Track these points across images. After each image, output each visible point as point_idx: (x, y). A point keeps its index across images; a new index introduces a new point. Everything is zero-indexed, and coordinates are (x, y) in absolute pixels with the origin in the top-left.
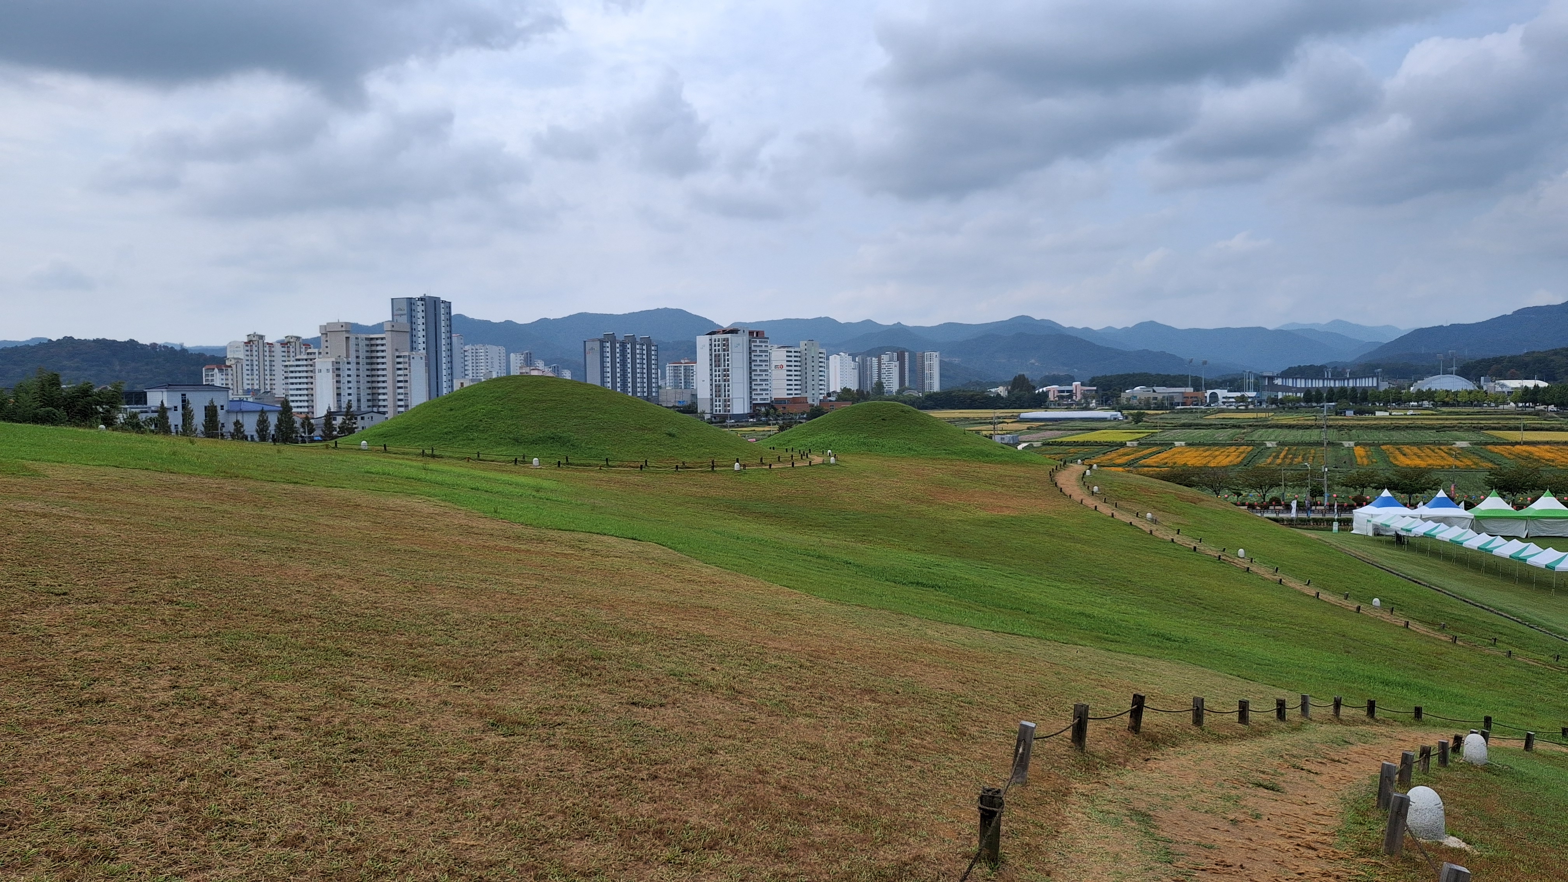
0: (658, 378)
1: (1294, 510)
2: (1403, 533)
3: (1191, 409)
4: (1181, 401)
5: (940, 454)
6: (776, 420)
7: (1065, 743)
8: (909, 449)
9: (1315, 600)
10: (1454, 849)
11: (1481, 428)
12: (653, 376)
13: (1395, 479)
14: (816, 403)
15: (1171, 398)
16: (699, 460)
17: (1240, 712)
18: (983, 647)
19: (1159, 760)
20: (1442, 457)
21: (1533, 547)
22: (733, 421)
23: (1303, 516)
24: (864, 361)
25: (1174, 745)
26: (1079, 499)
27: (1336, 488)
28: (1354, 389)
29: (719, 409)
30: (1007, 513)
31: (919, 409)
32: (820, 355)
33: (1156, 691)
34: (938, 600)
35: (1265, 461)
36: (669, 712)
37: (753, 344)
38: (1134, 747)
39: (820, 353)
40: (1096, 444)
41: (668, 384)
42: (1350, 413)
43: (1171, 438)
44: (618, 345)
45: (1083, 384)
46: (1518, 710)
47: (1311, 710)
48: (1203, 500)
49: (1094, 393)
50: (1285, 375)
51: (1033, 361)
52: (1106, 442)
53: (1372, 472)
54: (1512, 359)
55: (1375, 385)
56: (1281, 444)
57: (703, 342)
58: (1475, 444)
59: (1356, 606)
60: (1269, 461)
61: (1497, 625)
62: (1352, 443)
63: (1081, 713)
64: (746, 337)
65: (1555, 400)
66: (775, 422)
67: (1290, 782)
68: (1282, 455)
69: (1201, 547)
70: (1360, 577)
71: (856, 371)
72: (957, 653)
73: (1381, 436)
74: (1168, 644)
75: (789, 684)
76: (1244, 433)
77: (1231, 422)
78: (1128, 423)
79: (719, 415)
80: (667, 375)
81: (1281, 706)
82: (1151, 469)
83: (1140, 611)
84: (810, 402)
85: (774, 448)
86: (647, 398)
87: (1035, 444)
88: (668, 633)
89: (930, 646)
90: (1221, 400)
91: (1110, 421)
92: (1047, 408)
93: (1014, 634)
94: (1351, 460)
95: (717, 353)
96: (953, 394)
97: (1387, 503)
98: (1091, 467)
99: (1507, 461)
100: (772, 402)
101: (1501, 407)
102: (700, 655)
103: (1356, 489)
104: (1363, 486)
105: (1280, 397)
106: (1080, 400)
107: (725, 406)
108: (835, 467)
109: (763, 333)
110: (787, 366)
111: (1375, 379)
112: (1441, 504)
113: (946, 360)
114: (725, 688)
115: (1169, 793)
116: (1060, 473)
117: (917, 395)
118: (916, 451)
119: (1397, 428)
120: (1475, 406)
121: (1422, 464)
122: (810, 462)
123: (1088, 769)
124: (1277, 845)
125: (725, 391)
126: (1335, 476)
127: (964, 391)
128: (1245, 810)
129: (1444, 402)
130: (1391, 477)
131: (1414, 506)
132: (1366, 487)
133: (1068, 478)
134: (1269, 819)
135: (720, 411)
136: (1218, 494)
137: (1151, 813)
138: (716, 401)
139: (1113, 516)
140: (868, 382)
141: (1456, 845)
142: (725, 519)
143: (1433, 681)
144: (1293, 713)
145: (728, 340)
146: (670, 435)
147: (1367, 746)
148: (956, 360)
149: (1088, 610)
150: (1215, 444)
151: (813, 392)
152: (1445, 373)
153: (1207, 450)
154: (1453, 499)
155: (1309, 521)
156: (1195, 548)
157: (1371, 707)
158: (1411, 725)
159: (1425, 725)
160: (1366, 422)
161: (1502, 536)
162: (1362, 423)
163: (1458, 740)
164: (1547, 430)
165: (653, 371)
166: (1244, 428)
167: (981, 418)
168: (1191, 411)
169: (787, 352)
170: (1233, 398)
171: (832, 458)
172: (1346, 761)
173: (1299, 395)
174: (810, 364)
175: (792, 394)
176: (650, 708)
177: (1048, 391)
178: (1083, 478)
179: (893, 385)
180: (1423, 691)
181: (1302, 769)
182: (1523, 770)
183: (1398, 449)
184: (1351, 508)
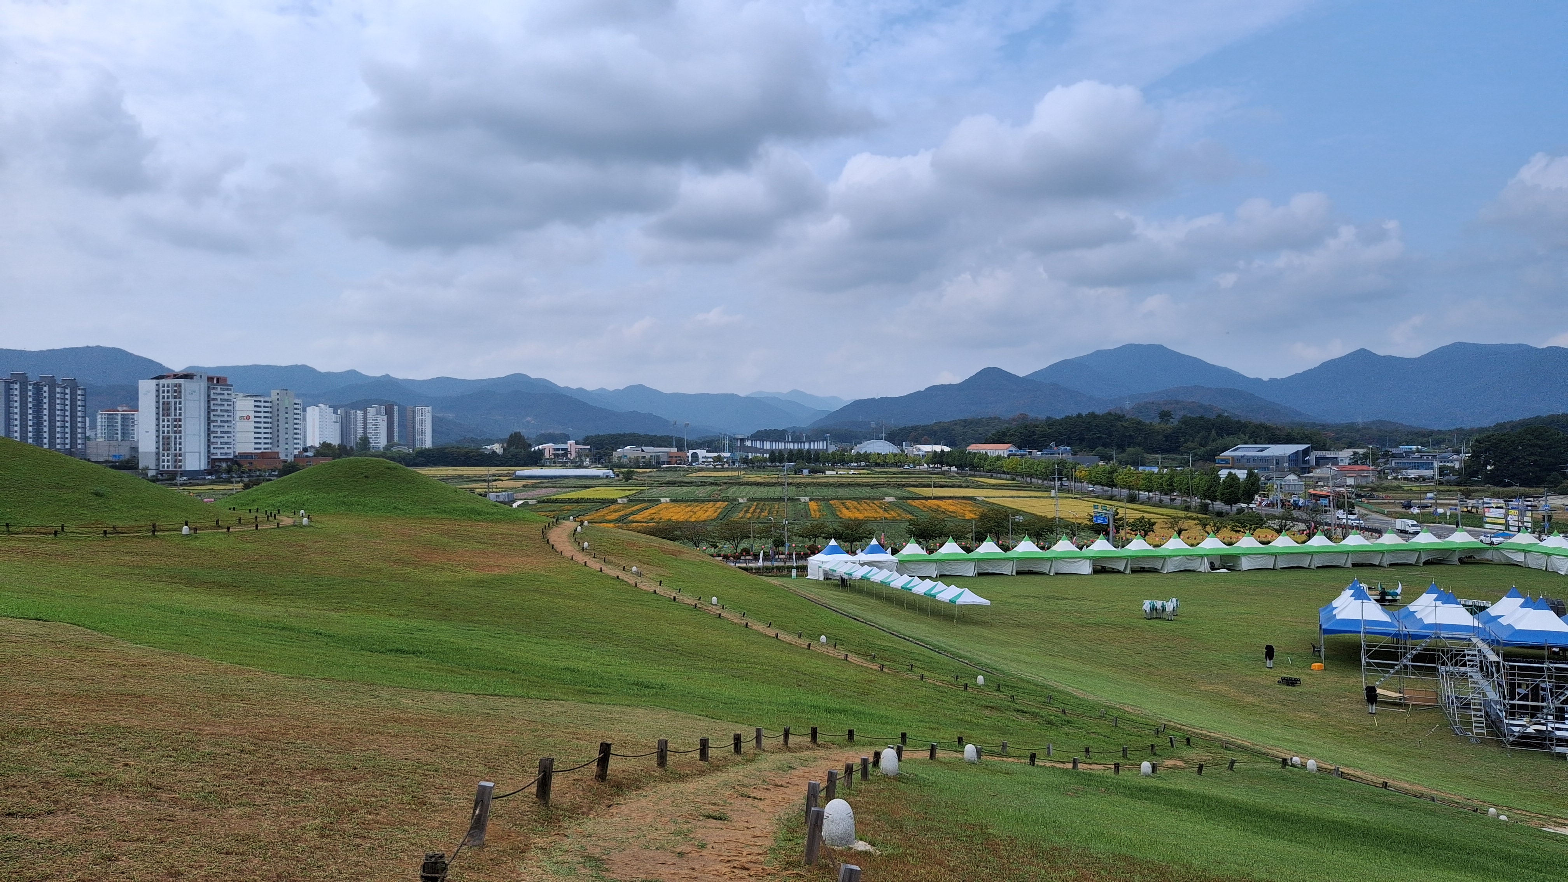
0: (85, 428)
1: (761, 560)
2: (845, 577)
3: (675, 467)
4: (666, 460)
5: (430, 513)
6: (240, 477)
7: (530, 799)
8: (395, 508)
9: (774, 641)
10: (861, 852)
11: (904, 486)
12: (79, 425)
13: (840, 529)
14: (290, 459)
15: (657, 457)
16: (134, 524)
17: (701, 750)
18: (461, 711)
19: (621, 804)
20: (875, 510)
21: (940, 585)
22: (185, 478)
23: (769, 564)
24: (347, 414)
25: (638, 788)
26: (569, 555)
27: (795, 538)
28: (809, 451)
29: (168, 464)
30: (497, 571)
31: (407, 465)
32: (296, 406)
33: (629, 738)
34: (418, 667)
35: (738, 515)
36: (60, 819)
37: (212, 391)
38: (599, 795)
39: (295, 404)
40: (589, 501)
41: (99, 435)
42: (806, 472)
43: (657, 495)
44: (30, 387)
45: (577, 443)
46: (928, 725)
47: (765, 742)
48: (683, 552)
49: (588, 451)
50: (754, 437)
51: (529, 419)
52: (599, 499)
53: (822, 524)
54: (925, 428)
55: (825, 448)
56: (751, 500)
57: (147, 389)
58: (900, 499)
59: (807, 644)
60: (740, 515)
61: (914, 653)
62: (807, 499)
63: (546, 767)
64: (204, 384)
65: (956, 462)
66: (238, 479)
67: (737, 811)
68: (751, 510)
69: (679, 597)
70: (811, 617)
71: (338, 425)
72: (431, 721)
73: (828, 492)
74: (646, 691)
75: (224, 772)
76: (720, 490)
77: (709, 479)
78: (619, 480)
79: (167, 472)
80: (99, 424)
81: (737, 739)
82: (639, 524)
83: (623, 662)
84: (282, 457)
85: (234, 509)
86: (70, 453)
87: (531, 502)
88: (70, 727)
89: (401, 715)
90: (701, 460)
91: (602, 478)
92: (543, 466)
93: (496, 695)
94: (806, 513)
95: (166, 399)
96: (447, 451)
97: (834, 551)
98: (582, 523)
99: (922, 513)
100: (236, 457)
101: (918, 467)
102: (111, 750)
103: (810, 539)
104: (816, 537)
105: (750, 457)
106: (574, 458)
107: (175, 461)
108: (309, 529)
109: (225, 379)
110: (255, 417)
111: (825, 443)
112: (874, 551)
113: (440, 415)
114: (138, 785)
115: (624, 836)
116: (552, 530)
117: (407, 451)
118: (403, 510)
119: (842, 485)
120: (899, 467)
121: (860, 516)
122: (278, 524)
123: (551, 822)
124: (716, 870)
125: (175, 444)
126: (794, 528)
127: (458, 448)
128: (693, 841)
129: (876, 463)
130: (837, 528)
131: (854, 553)
132: (818, 537)
133: (560, 536)
134: (713, 847)
135: (168, 467)
136: (697, 547)
137: (604, 857)
138: (163, 456)
139: (601, 571)
140: (352, 437)
141: (863, 849)
142: (168, 591)
143: (865, 706)
144: (748, 746)
145: (180, 385)
146: (97, 494)
147: (807, 769)
148: (450, 416)
149: (573, 665)
150: (695, 501)
151: (287, 446)
152: (877, 438)
153: (689, 506)
154: (883, 546)
155: (773, 569)
156: (675, 598)
157: (814, 732)
158: (845, 746)
159: (856, 745)
160: (818, 480)
161: (918, 577)
162: (814, 480)
163: (877, 755)
164: (951, 487)
165: (79, 419)
166: (721, 486)
167: (476, 476)
168: (675, 470)
169: (255, 401)
170: (711, 457)
171: (305, 519)
172: (788, 785)
173: (765, 455)
174: (282, 415)
175: (260, 449)
176: (32, 818)
177: (543, 449)
178: (574, 534)
179: (380, 440)
180: (856, 714)
181: (749, 797)
182: (925, 776)
183: (843, 503)
184: (806, 556)
